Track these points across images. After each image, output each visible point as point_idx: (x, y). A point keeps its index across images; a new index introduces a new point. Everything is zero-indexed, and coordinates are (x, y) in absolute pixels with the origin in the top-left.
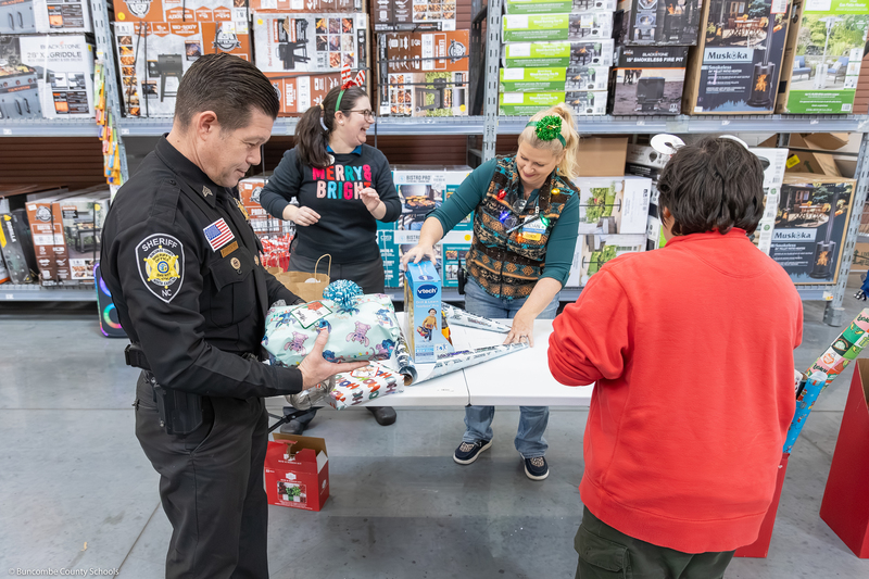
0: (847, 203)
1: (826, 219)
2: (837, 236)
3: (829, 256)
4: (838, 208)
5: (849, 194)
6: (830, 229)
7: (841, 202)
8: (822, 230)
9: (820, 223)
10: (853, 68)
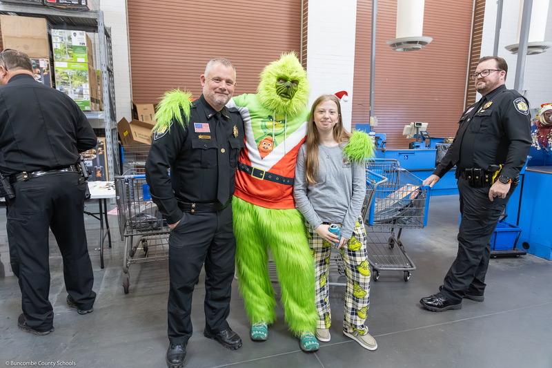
0: (103, 149)
1: (95, 156)
2: (102, 163)
3: (101, 172)
4: (99, 151)
5: (103, 145)
6: (98, 160)
7: (100, 149)
8: (94, 161)
9: (93, 158)
10: (86, 92)
